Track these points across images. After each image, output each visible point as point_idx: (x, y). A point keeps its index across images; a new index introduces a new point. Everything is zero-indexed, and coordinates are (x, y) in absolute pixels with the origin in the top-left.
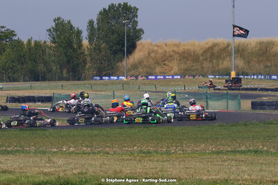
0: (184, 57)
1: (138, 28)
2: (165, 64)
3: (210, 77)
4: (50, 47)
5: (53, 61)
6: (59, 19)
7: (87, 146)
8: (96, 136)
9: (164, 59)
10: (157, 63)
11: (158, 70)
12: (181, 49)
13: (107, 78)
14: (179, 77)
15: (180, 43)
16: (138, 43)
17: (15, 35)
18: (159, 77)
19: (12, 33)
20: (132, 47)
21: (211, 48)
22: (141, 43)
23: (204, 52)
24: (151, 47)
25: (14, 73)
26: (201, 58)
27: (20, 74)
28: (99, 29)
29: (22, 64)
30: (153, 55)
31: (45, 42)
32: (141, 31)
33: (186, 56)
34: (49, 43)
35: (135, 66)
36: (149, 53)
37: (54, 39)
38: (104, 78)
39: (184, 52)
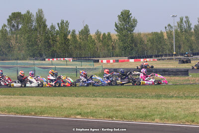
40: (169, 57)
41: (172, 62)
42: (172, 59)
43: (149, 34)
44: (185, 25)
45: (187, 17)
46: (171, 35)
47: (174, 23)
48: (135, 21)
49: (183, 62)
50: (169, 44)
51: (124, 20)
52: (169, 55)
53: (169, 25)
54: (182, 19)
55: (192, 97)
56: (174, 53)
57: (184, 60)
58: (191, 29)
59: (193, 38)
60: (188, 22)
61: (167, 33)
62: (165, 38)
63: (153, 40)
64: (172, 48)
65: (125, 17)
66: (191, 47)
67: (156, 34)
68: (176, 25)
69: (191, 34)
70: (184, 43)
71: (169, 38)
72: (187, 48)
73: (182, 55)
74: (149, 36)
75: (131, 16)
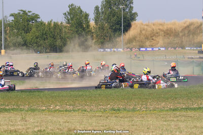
0: (168, 34)
1: (133, 12)
2: (153, 39)
3: (187, 48)
4: (65, 27)
5: (68, 38)
6: (72, 5)
7: (70, 105)
8: (80, 96)
9: (152, 35)
10: (147, 38)
11: (148, 43)
12: (165, 28)
13: (109, 50)
14: (164, 49)
15: (164, 23)
16: (133, 23)
17: (39, 18)
18: (148, 49)
19: (37, 16)
20: (128, 27)
21: (188, 26)
22: (135, 24)
23: (182, 30)
24: (142, 26)
25: (38, 47)
26: (181, 34)
27: (42, 47)
28: (103, 13)
29: (44, 39)
30: (143, 32)
31: (62, 23)
32: (136, 14)
33: (169, 33)
34: (64, 24)
35: (130, 41)
36: (141, 31)
37: (68, 20)
38: (106, 50)
39: (168, 30)
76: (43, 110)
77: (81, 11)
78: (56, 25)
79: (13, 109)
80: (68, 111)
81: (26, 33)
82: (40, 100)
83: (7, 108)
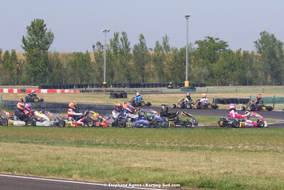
40: (97, 89)
41: (100, 95)
42: (101, 91)
43: (70, 55)
44: (120, 44)
45: (124, 33)
46: (101, 57)
47: (106, 41)
48: (51, 35)
49: (116, 96)
50: (97, 70)
51: (35, 33)
52: (98, 86)
53: (99, 43)
54: (116, 36)
55: (127, 147)
56: (105, 83)
57: (118, 93)
58: (129, 50)
59: (131, 63)
60: (125, 39)
61: (95, 54)
62: (92, 61)
63: (75, 62)
64: (102, 76)
65: (38, 29)
66: (128, 76)
67: (80, 55)
68: (109, 43)
69: (129, 57)
70: (118, 70)
71: (98, 61)
72: (122, 76)
73: (115, 85)
74: (70, 58)
75: (45, 28)
76: (230, 150)
77: (275, 40)
78: (246, 54)
79: (196, 148)
80: (258, 151)
81: (213, 62)
82: (227, 138)
83: (190, 146)
